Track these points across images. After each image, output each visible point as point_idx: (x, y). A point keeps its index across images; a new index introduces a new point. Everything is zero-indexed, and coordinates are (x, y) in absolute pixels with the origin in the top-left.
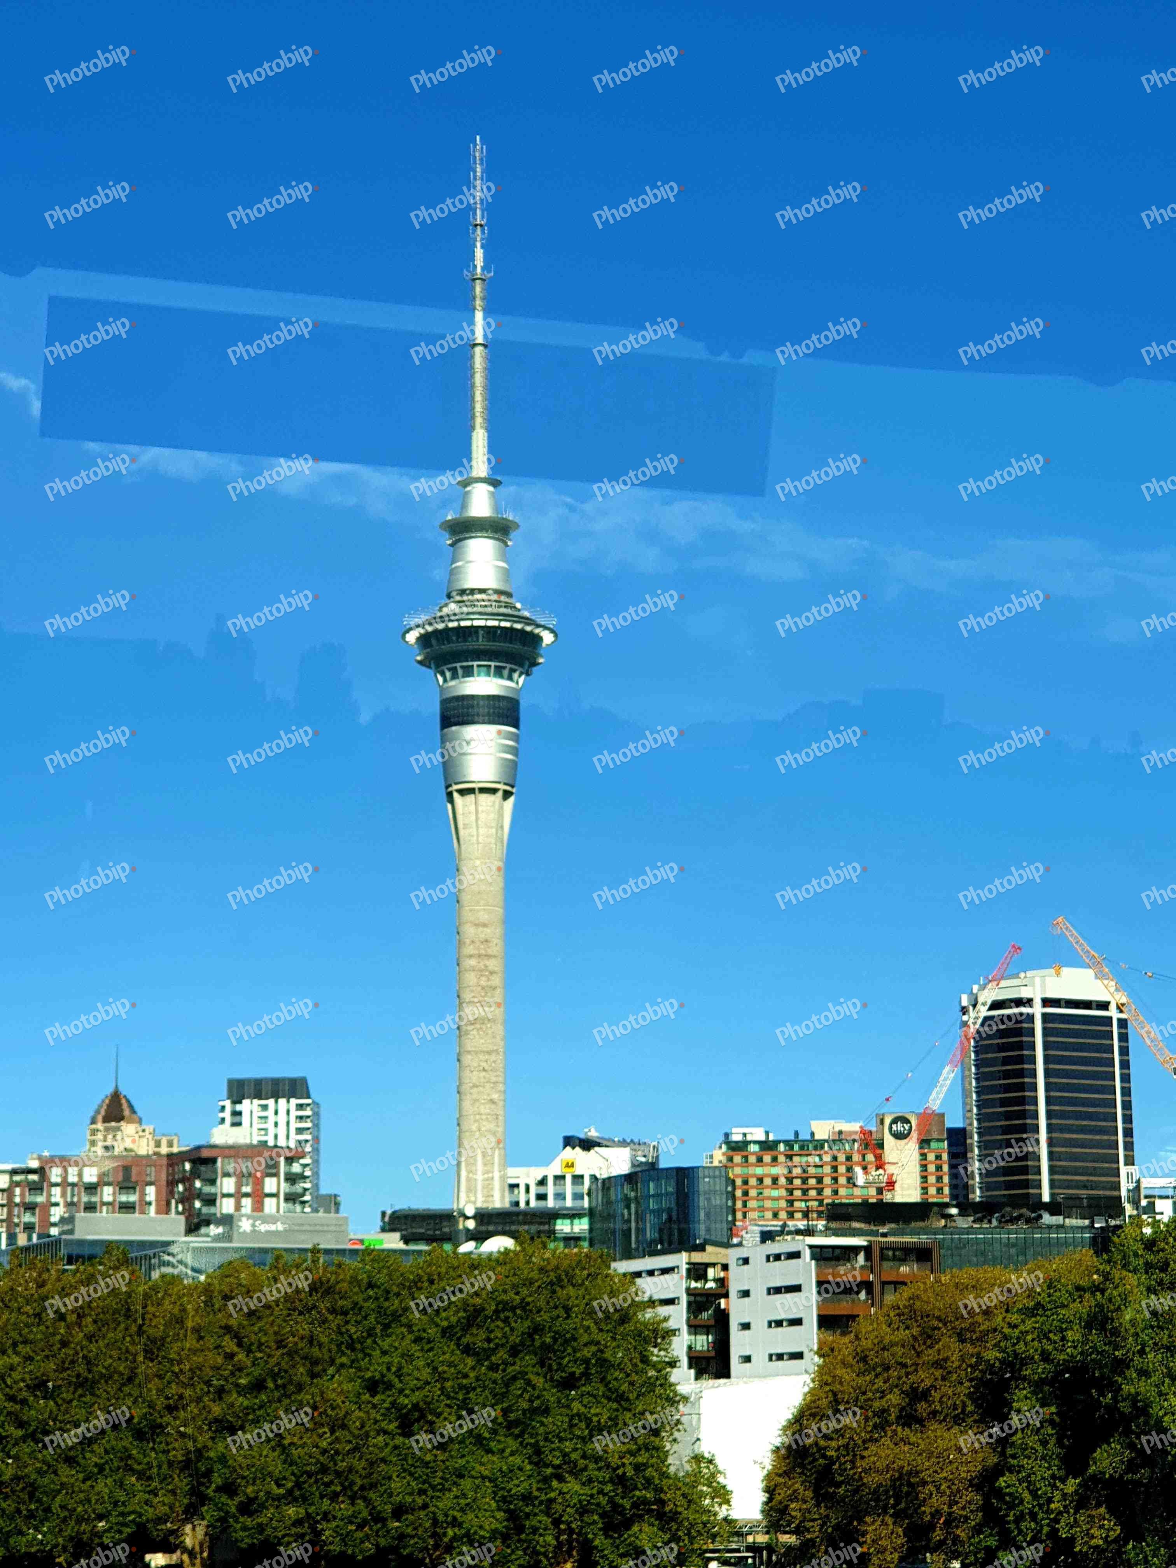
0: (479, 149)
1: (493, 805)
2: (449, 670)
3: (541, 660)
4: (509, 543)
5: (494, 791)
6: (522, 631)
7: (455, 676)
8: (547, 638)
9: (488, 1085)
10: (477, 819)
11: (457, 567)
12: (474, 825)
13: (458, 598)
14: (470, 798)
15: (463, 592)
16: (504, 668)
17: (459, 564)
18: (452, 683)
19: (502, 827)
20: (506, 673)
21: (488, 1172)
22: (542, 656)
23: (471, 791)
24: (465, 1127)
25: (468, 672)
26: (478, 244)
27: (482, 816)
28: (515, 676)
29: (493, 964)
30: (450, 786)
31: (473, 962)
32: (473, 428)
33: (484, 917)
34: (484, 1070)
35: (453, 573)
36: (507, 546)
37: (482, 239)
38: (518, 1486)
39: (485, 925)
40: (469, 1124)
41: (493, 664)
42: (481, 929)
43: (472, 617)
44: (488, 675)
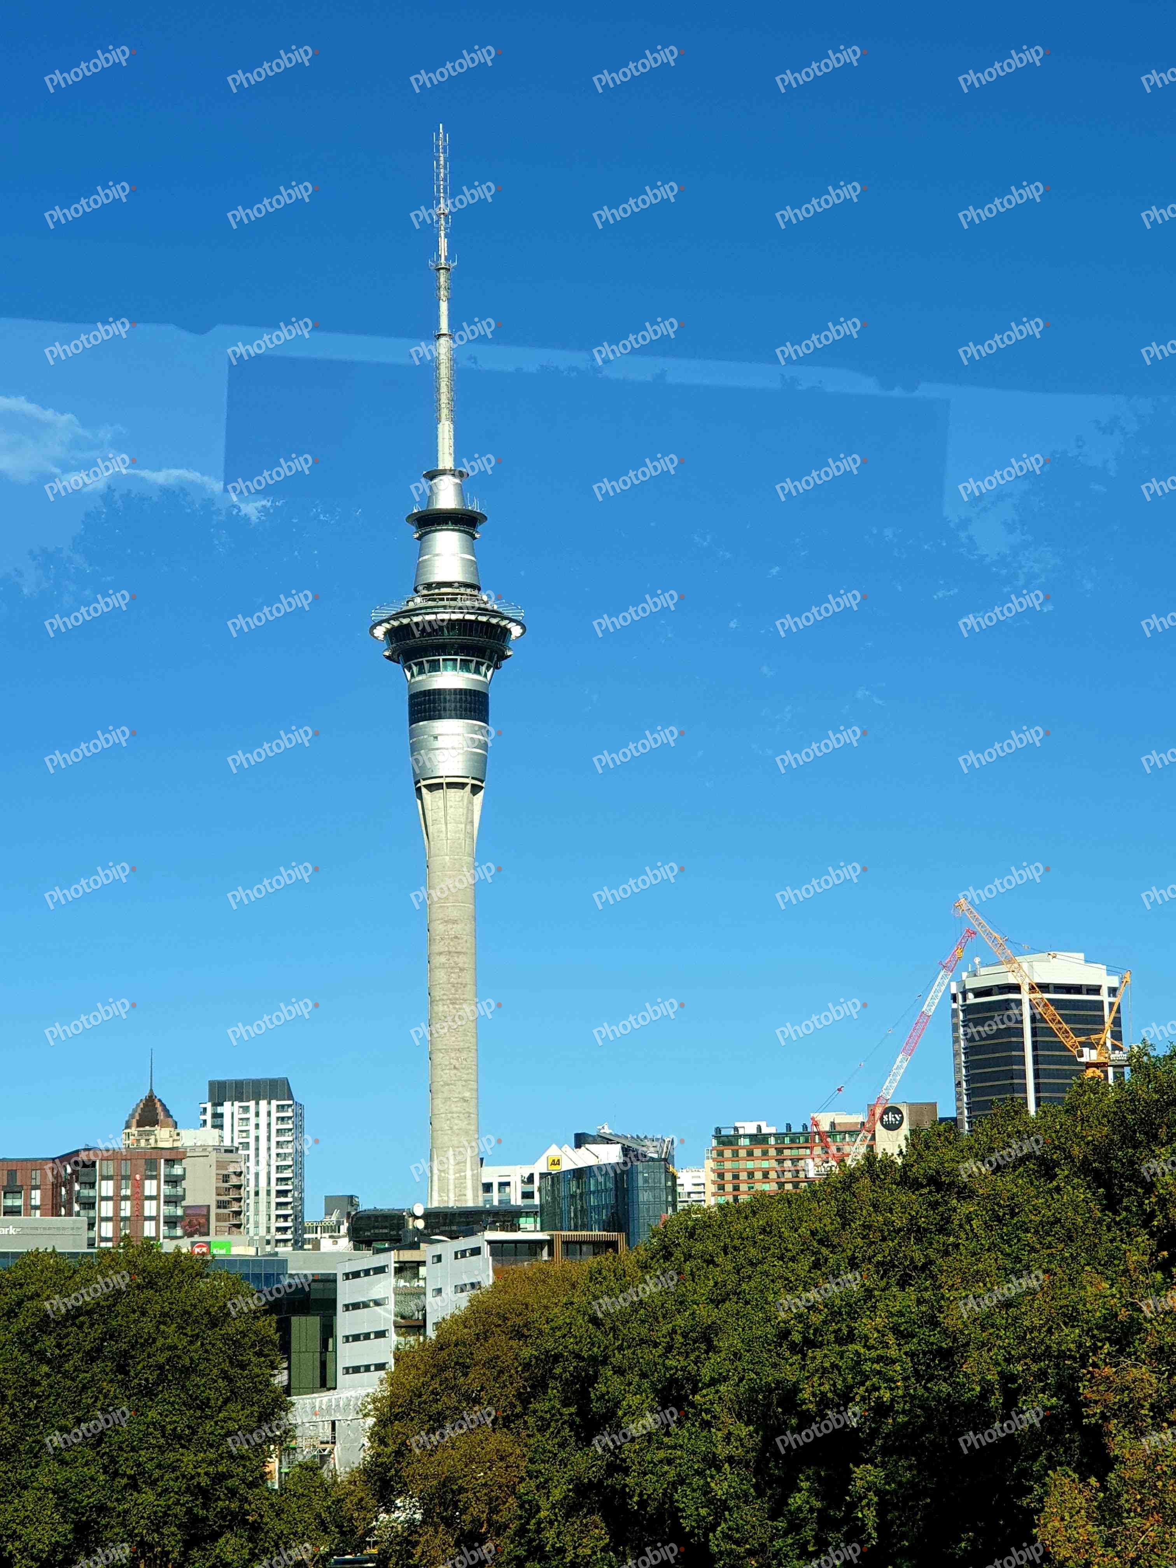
0: (442, 137)
1: (462, 800)
2: (416, 664)
3: (509, 653)
4: (477, 536)
5: (462, 786)
6: (488, 623)
7: (421, 672)
8: (516, 631)
9: (460, 1083)
10: (445, 816)
11: (425, 561)
12: (443, 821)
13: (425, 592)
14: (439, 793)
15: (429, 586)
16: (471, 661)
17: (426, 557)
18: (420, 678)
19: (472, 822)
20: (473, 666)
21: (460, 1171)
22: (510, 649)
23: (439, 786)
24: (436, 1125)
25: (435, 667)
26: (442, 233)
27: (450, 811)
28: (483, 669)
29: (462, 960)
30: (419, 782)
31: (443, 959)
32: (438, 420)
33: (454, 914)
34: (455, 1068)
35: (420, 567)
36: (475, 538)
37: (446, 229)
38: (89, 1497)
39: (455, 922)
40: (441, 1123)
41: (459, 658)
42: (450, 926)
43: (436, 610)
44: (455, 668)
